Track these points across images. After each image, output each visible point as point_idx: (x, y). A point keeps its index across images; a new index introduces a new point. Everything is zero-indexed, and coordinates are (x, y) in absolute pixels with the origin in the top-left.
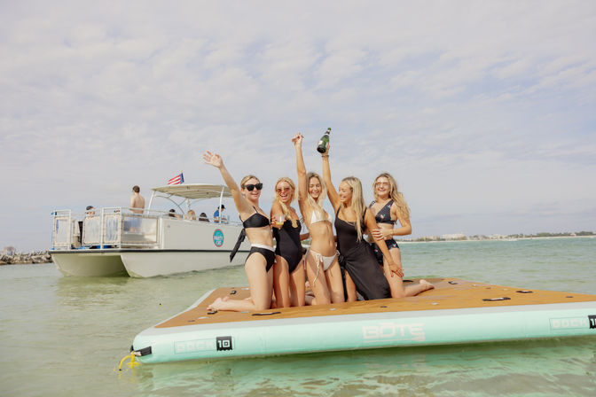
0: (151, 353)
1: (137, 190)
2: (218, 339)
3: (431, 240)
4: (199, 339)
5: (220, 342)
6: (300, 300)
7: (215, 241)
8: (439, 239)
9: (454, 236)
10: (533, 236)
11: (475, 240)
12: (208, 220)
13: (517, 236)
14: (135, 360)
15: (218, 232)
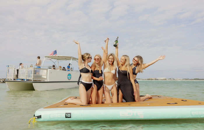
0: (41, 117)
1: (39, 58)
2: (66, 114)
3: (153, 80)
4: (59, 114)
5: (67, 115)
6: (100, 101)
7: (68, 78)
8: (156, 79)
9: (162, 78)
10: (192, 80)
11: (170, 80)
12: (66, 70)
13: (186, 79)
14: (35, 120)
15: (69, 75)
